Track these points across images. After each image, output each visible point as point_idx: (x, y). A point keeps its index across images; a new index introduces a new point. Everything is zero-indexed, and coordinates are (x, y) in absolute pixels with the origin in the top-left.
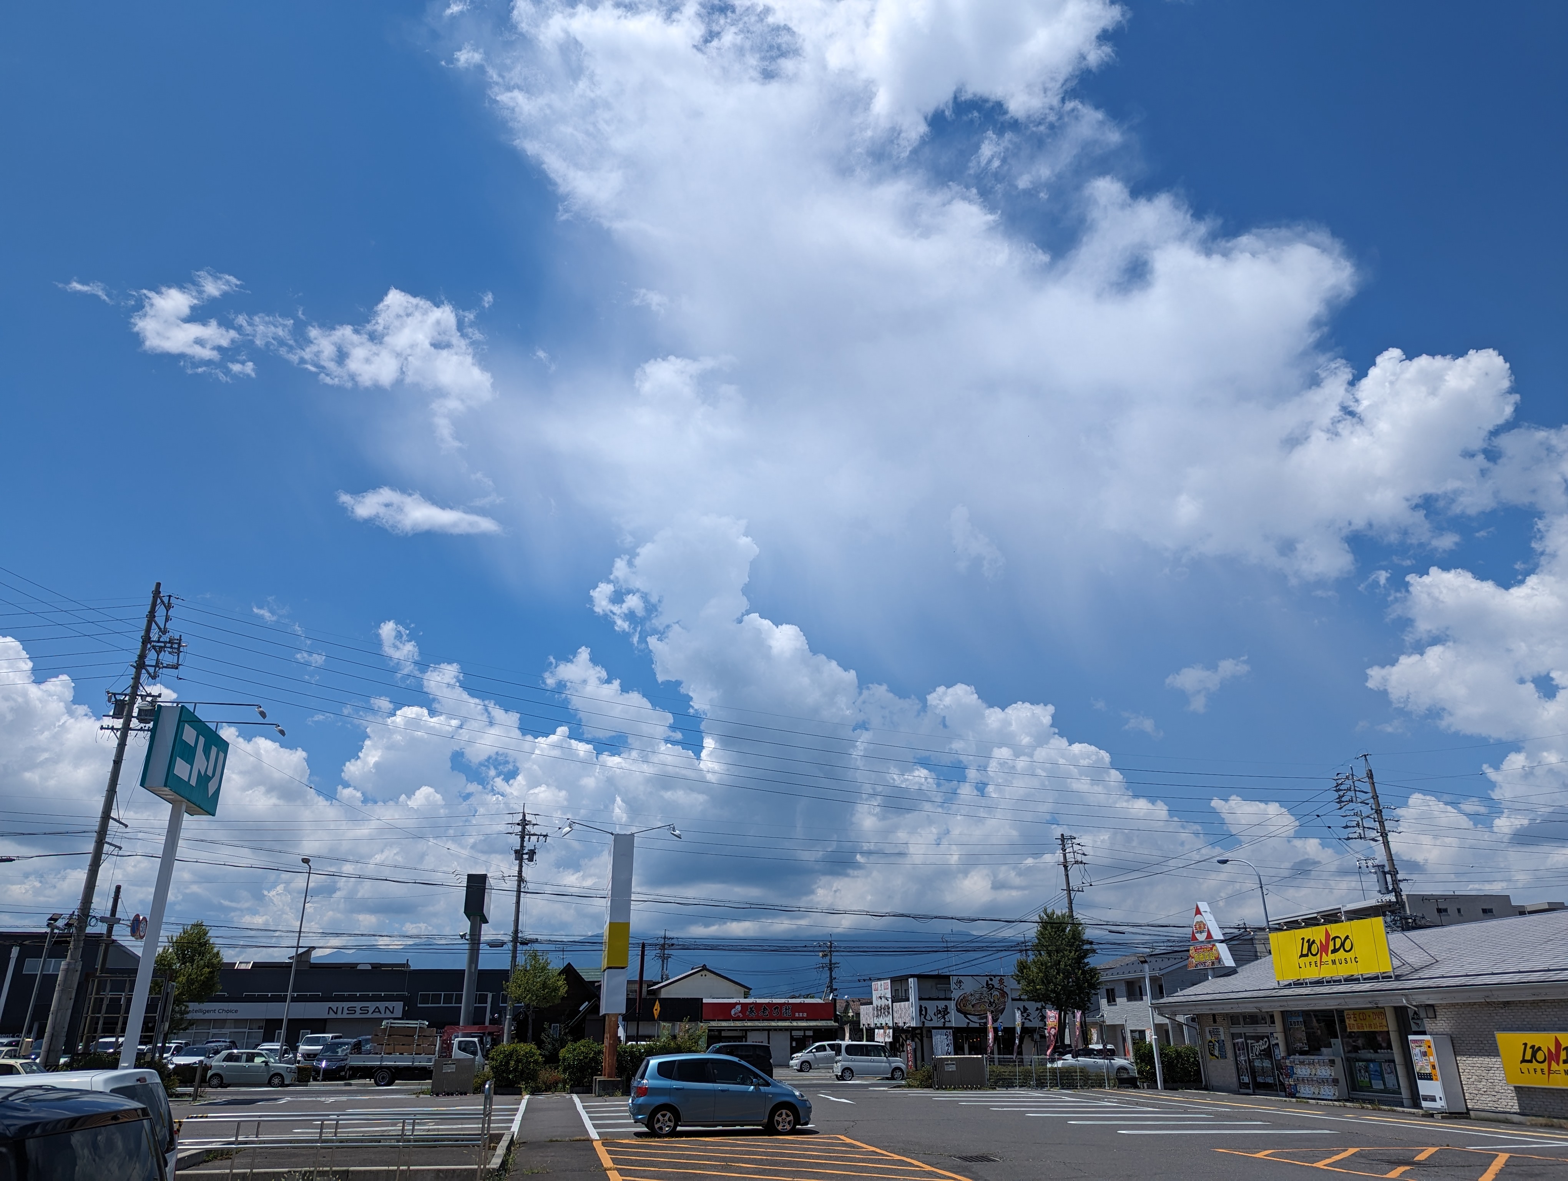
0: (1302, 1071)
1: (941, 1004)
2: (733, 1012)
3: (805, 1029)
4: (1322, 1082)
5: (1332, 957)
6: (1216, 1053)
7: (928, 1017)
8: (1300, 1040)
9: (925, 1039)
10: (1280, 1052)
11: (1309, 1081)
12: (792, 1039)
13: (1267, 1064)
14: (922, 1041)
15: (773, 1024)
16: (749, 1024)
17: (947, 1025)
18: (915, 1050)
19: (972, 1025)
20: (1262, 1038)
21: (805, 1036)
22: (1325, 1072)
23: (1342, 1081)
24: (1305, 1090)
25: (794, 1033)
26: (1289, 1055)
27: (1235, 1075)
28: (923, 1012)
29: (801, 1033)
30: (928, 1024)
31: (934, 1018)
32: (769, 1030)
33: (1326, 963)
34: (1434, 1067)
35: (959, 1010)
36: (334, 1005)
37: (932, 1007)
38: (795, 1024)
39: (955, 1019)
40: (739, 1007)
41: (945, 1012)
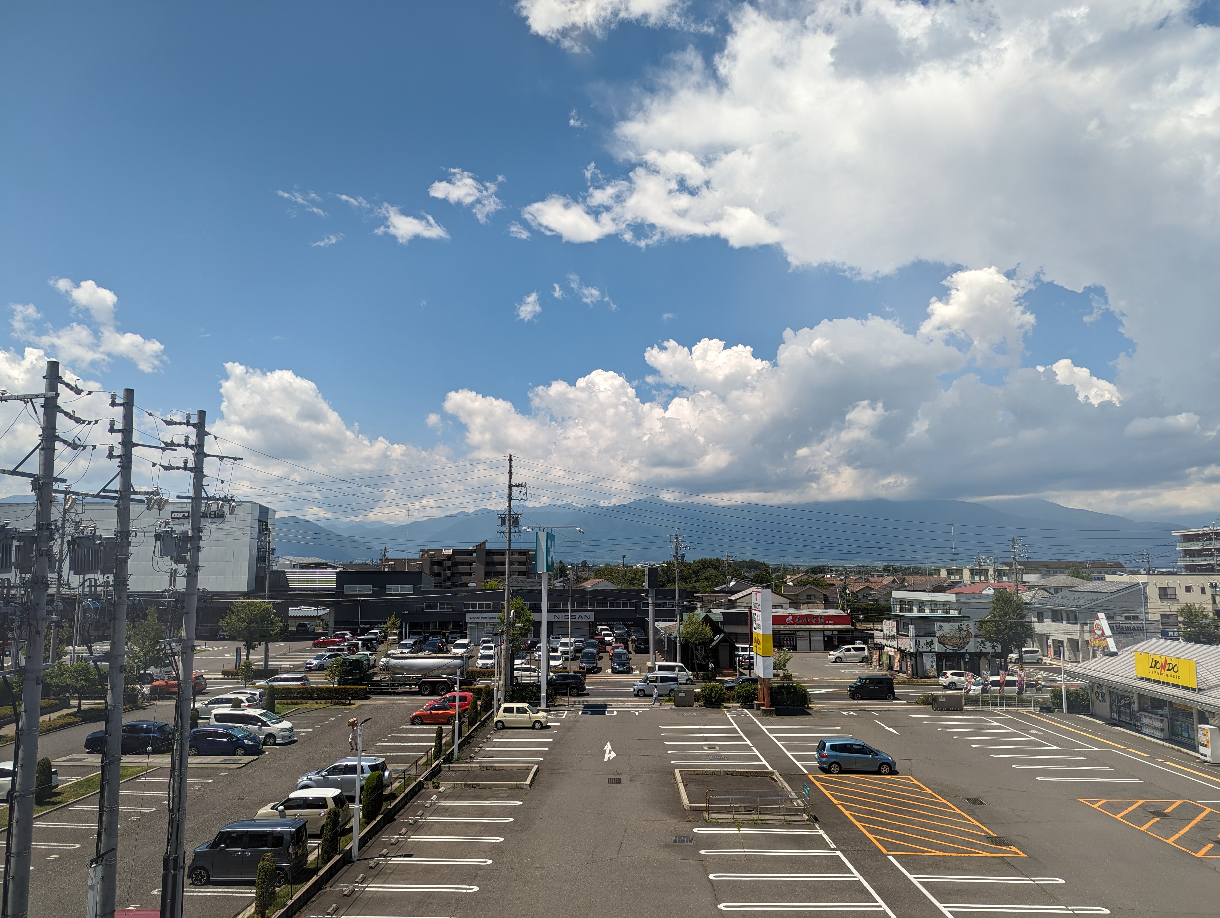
0: (1146, 721)
1: (929, 640)
2: (787, 620)
3: (832, 630)
4: (1156, 728)
5: (1166, 672)
6: (1100, 698)
7: (920, 646)
8: (1147, 704)
9: (918, 658)
10: (1135, 707)
11: (1149, 726)
12: (825, 636)
13: (1127, 710)
14: (916, 658)
15: (813, 627)
16: (798, 627)
17: (932, 650)
18: (912, 665)
19: (948, 651)
20: (1127, 697)
21: (832, 634)
22: (1158, 724)
23: (1167, 730)
24: (1146, 730)
25: (826, 632)
26: (1140, 711)
27: (1109, 712)
28: (917, 644)
29: (830, 633)
30: (921, 650)
31: (925, 647)
32: (810, 631)
33: (1164, 674)
34: (1208, 742)
35: (940, 643)
36: (557, 614)
37: (923, 641)
38: (826, 627)
39: (937, 647)
40: (791, 618)
41: (932, 643)
